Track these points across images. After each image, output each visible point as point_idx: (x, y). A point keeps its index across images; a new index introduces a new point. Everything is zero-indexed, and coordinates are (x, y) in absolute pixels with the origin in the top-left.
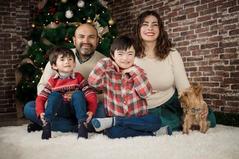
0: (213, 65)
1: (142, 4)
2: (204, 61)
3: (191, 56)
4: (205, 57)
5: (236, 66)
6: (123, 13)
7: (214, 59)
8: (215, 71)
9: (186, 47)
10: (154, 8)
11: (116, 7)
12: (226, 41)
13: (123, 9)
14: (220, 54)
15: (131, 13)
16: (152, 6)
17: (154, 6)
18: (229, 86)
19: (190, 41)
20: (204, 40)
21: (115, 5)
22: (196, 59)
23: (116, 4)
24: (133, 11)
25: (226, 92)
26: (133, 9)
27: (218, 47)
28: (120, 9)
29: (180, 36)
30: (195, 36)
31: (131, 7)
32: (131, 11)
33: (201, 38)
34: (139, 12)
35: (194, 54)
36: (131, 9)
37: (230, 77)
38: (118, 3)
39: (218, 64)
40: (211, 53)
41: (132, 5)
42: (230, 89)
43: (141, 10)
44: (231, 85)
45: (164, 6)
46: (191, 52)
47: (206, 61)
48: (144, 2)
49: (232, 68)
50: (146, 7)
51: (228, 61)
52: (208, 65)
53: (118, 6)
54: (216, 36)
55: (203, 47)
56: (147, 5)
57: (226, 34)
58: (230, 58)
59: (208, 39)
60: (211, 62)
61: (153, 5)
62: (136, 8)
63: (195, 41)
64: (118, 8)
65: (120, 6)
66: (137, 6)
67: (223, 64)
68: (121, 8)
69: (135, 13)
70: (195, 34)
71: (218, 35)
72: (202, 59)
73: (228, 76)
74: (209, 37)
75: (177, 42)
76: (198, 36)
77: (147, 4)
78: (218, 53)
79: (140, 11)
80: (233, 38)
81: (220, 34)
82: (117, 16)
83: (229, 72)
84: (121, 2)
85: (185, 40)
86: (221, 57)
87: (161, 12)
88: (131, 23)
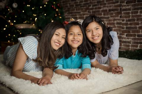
0: (115, 22)
2: (110, 19)
3: (103, 16)
4: (111, 17)
5: (129, 23)
7: (116, 18)
8: (116, 25)
9: (100, 11)
12: (124, 8)
14: (120, 15)
18: (124, 34)
19: (102, 6)
20: (110, 6)
22: (105, 18)
25: (123, 38)
27: (119, 11)
29: (96, 3)
30: (105, 4)
33: (109, 5)
35: (104, 15)
37: (125, 29)
39: (118, 21)
40: (114, 15)
42: (125, 36)
44: (126, 34)
46: (103, 13)
47: (111, 19)
49: (126, 24)
51: (124, 20)
52: (113, 22)
54: (118, 4)
55: (110, 10)
57: (124, 3)
58: (126, 18)
59: (113, 6)
60: (115, 20)
63: (105, 7)
67: (121, 21)
70: (105, 2)
71: (119, 3)
72: (109, 18)
73: (124, 29)
74: (113, 5)
75: (94, 7)
76: (107, 4)
78: (119, 14)
80: (128, 6)
81: (120, 3)
83: (125, 26)
85: (99, 6)
86: (121, 17)
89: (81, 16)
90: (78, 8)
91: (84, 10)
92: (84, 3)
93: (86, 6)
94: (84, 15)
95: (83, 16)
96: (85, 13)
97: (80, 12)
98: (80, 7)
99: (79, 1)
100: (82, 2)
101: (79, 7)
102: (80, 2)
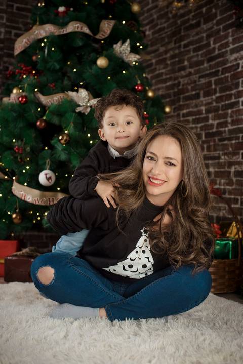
1: (202, 67)
6: (168, 84)
10: (222, 74)
11: (157, 72)
13: (168, 76)
15: (181, 83)
16: (218, 71)
17: (223, 69)
21: (155, 70)
23: (158, 67)
24: (186, 80)
26: (186, 76)
28: (164, 77)
31: (183, 73)
32: (181, 80)
34: (195, 82)
36: (183, 77)
38: (162, 66)
41: (184, 68)
43: (200, 78)
45: (240, 69)
48: (205, 62)
50: (208, 72)
53: (161, 71)
56: (210, 69)
61: (220, 69)
62: (190, 74)
64: (160, 75)
65: (163, 71)
66: (192, 70)
68: (166, 74)
69: (188, 84)
77: (211, 67)
79: (197, 79)
82: (159, 89)
84: (167, 64)
87: (235, 82)
88: (181, 103)
89: (222, 170)
90: (212, 144)
91: (231, 149)
92: (230, 127)
93: (238, 138)
94: (230, 164)
95: (227, 169)
96: (234, 159)
97: (219, 158)
98: (220, 140)
99: (215, 122)
100: (225, 124)
101: (216, 139)
102: (219, 125)
